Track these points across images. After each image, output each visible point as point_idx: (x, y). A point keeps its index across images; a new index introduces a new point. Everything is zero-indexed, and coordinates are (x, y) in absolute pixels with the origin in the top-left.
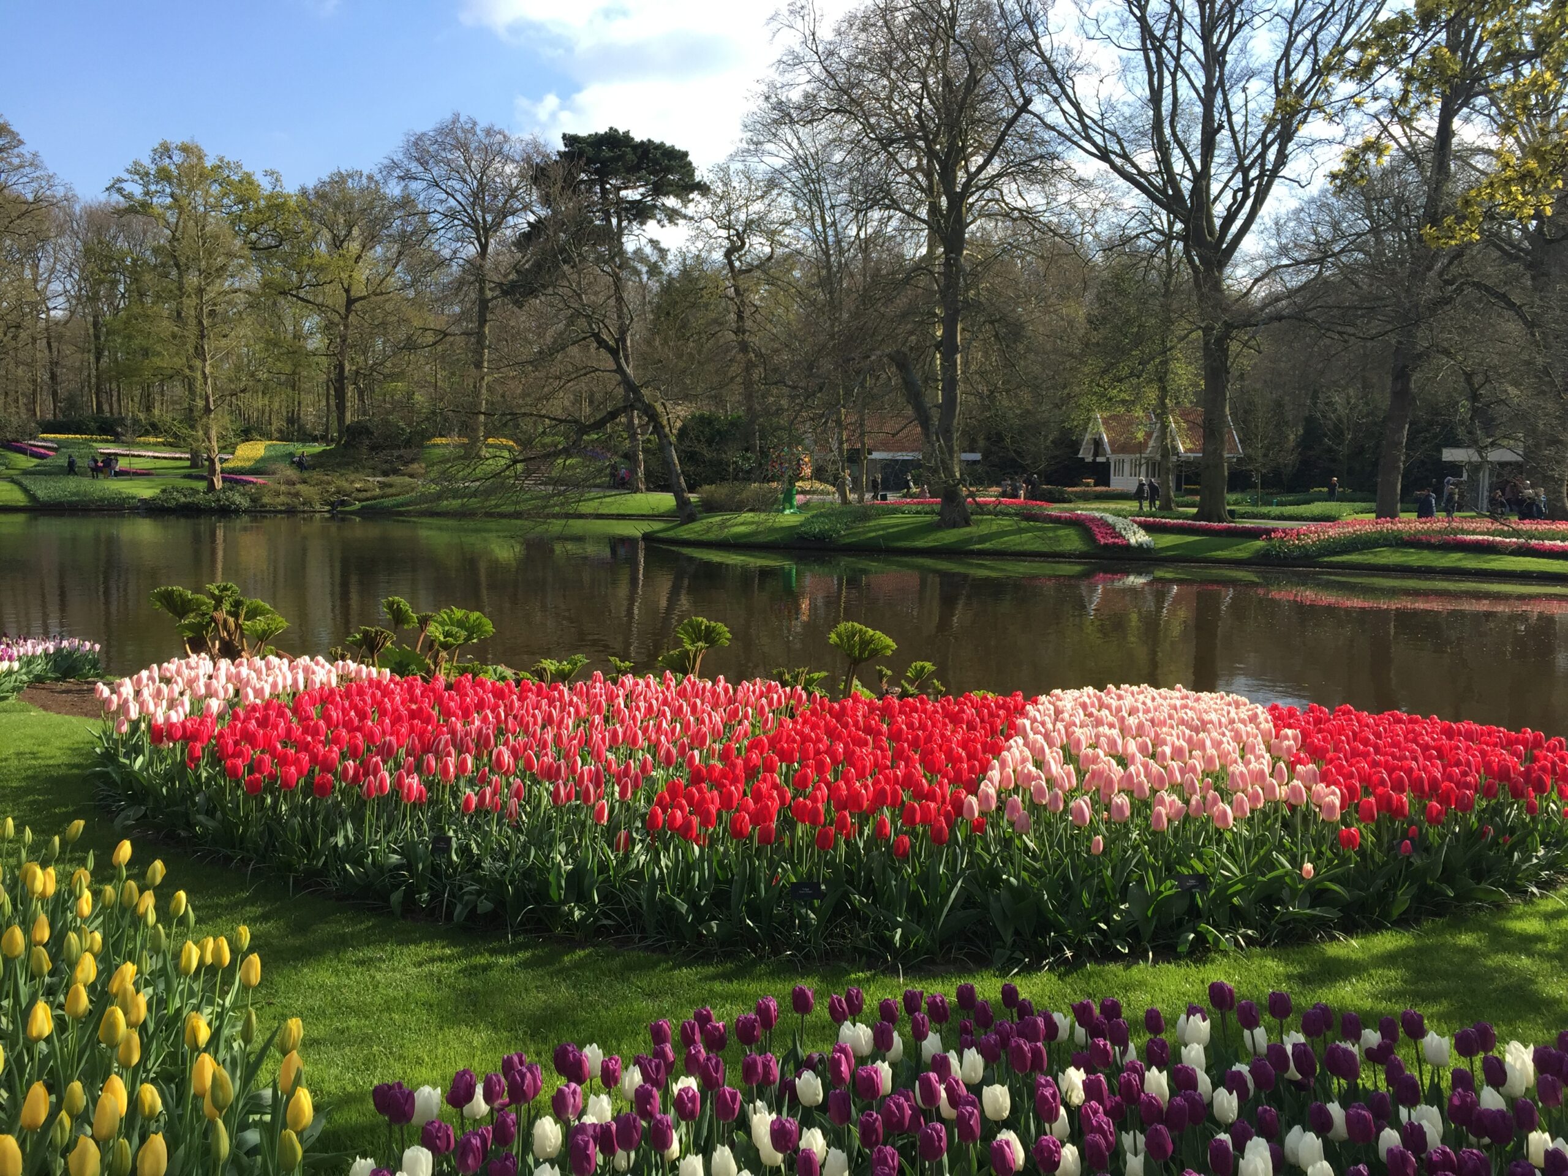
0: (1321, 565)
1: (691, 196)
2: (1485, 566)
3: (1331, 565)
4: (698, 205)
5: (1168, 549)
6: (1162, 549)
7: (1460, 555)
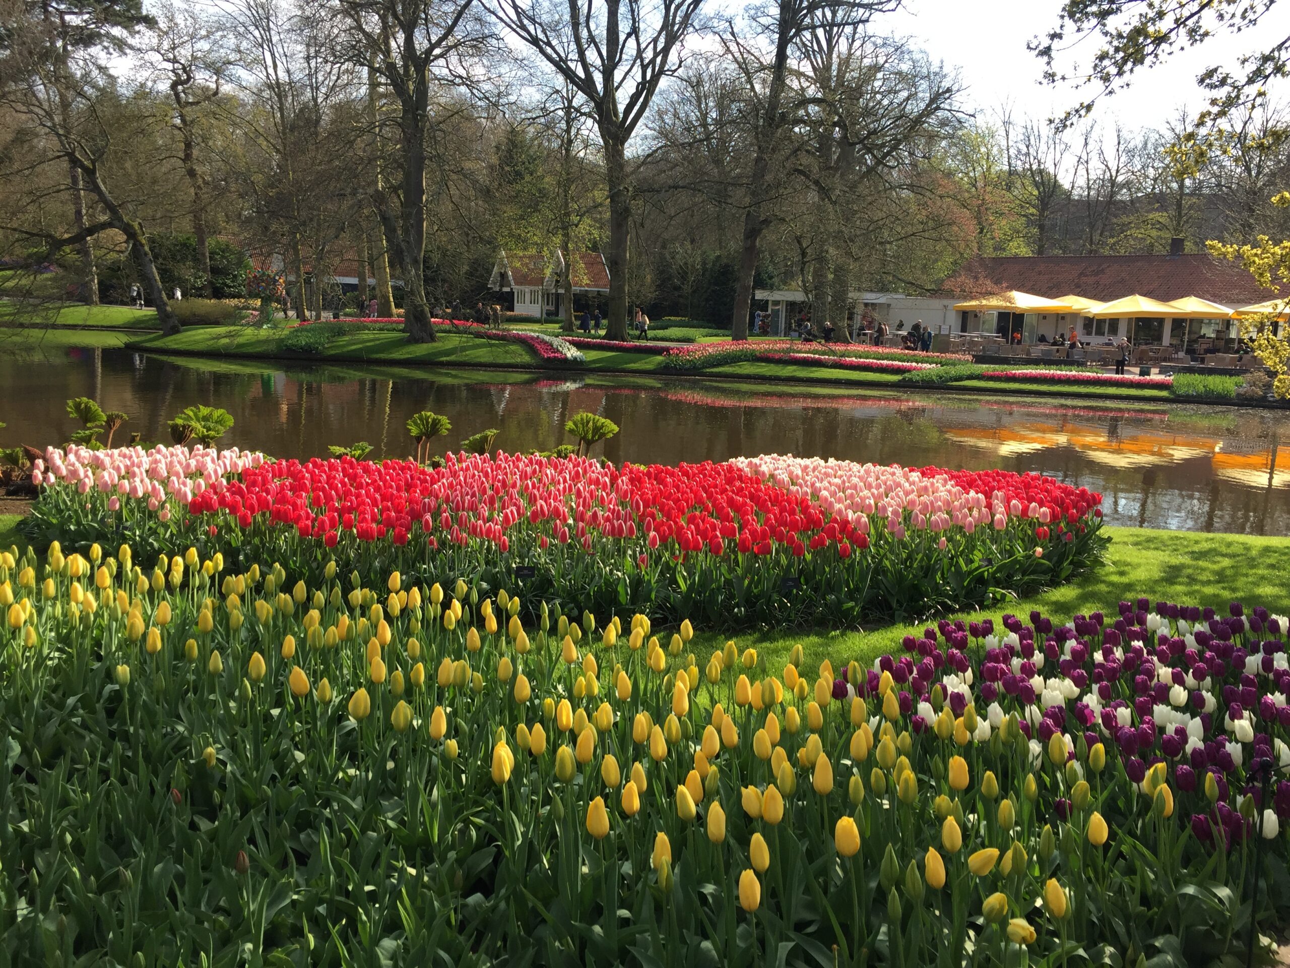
0: (704, 375)
1: (137, 28)
2: (812, 375)
3: (712, 375)
4: (145, 37)
5: (594, 362)
6: (590, 362)
7: (794, 367)
